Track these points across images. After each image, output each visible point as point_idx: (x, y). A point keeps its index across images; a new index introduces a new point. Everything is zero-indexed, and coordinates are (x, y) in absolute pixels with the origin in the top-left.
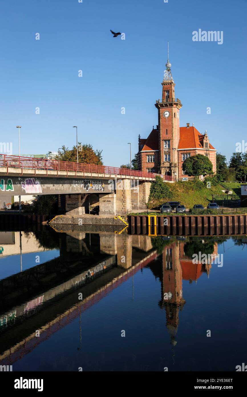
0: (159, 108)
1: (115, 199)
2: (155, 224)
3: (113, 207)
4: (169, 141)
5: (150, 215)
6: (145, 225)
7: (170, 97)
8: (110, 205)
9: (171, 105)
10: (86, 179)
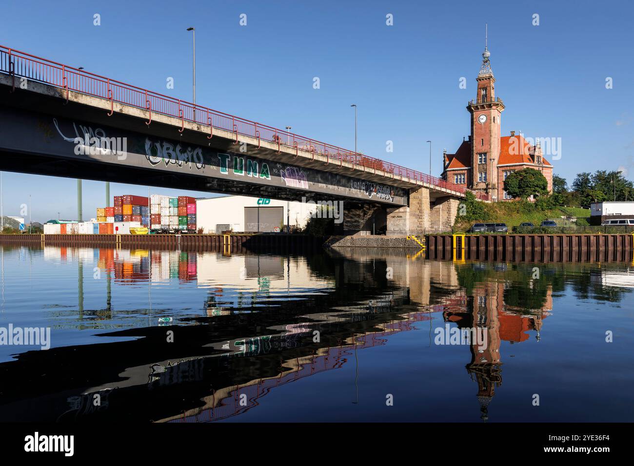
0: (471, 112)
1: (408, 214)
2: (463, 245)
3: (405, 225)
4: (485, 154)
5: (457, 234)
6: (448, 248)
7: (488, 95)
8: (401, 222)
9: (490, 106)
10: (369, 181)
